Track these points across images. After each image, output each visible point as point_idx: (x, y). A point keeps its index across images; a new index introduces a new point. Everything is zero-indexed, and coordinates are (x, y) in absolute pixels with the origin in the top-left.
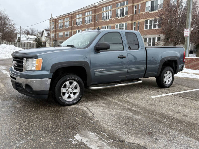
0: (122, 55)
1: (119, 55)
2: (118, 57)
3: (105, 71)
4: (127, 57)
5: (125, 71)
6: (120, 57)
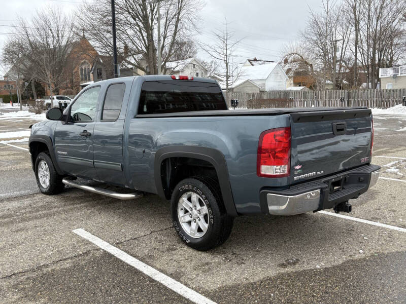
0: (87, 131)
3: (67, 156)
4: (92, 135)
6: (83, 134)
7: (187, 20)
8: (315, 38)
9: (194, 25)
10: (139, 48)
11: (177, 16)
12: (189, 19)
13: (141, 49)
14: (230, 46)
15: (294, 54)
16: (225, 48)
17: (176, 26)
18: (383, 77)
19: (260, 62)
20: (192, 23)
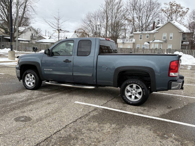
0: (68, 60)
1: (65, 60)
2: (64, 61)
3: (52, 71)
4: (72, 62)
5: (71, 74)
6: (66, 61)
7: (30, 7)
8: (88, 23)
9: (34, 10)
10: (3, 18)
11: (25, 4)
12: (31, 6)
13: (4, 19)
14: (61, 23)
15: (81, 29)
16: (58, 23)
17: (24, 10)
18: (119, 42)
19: (63, 31)
20: (33, 8)
